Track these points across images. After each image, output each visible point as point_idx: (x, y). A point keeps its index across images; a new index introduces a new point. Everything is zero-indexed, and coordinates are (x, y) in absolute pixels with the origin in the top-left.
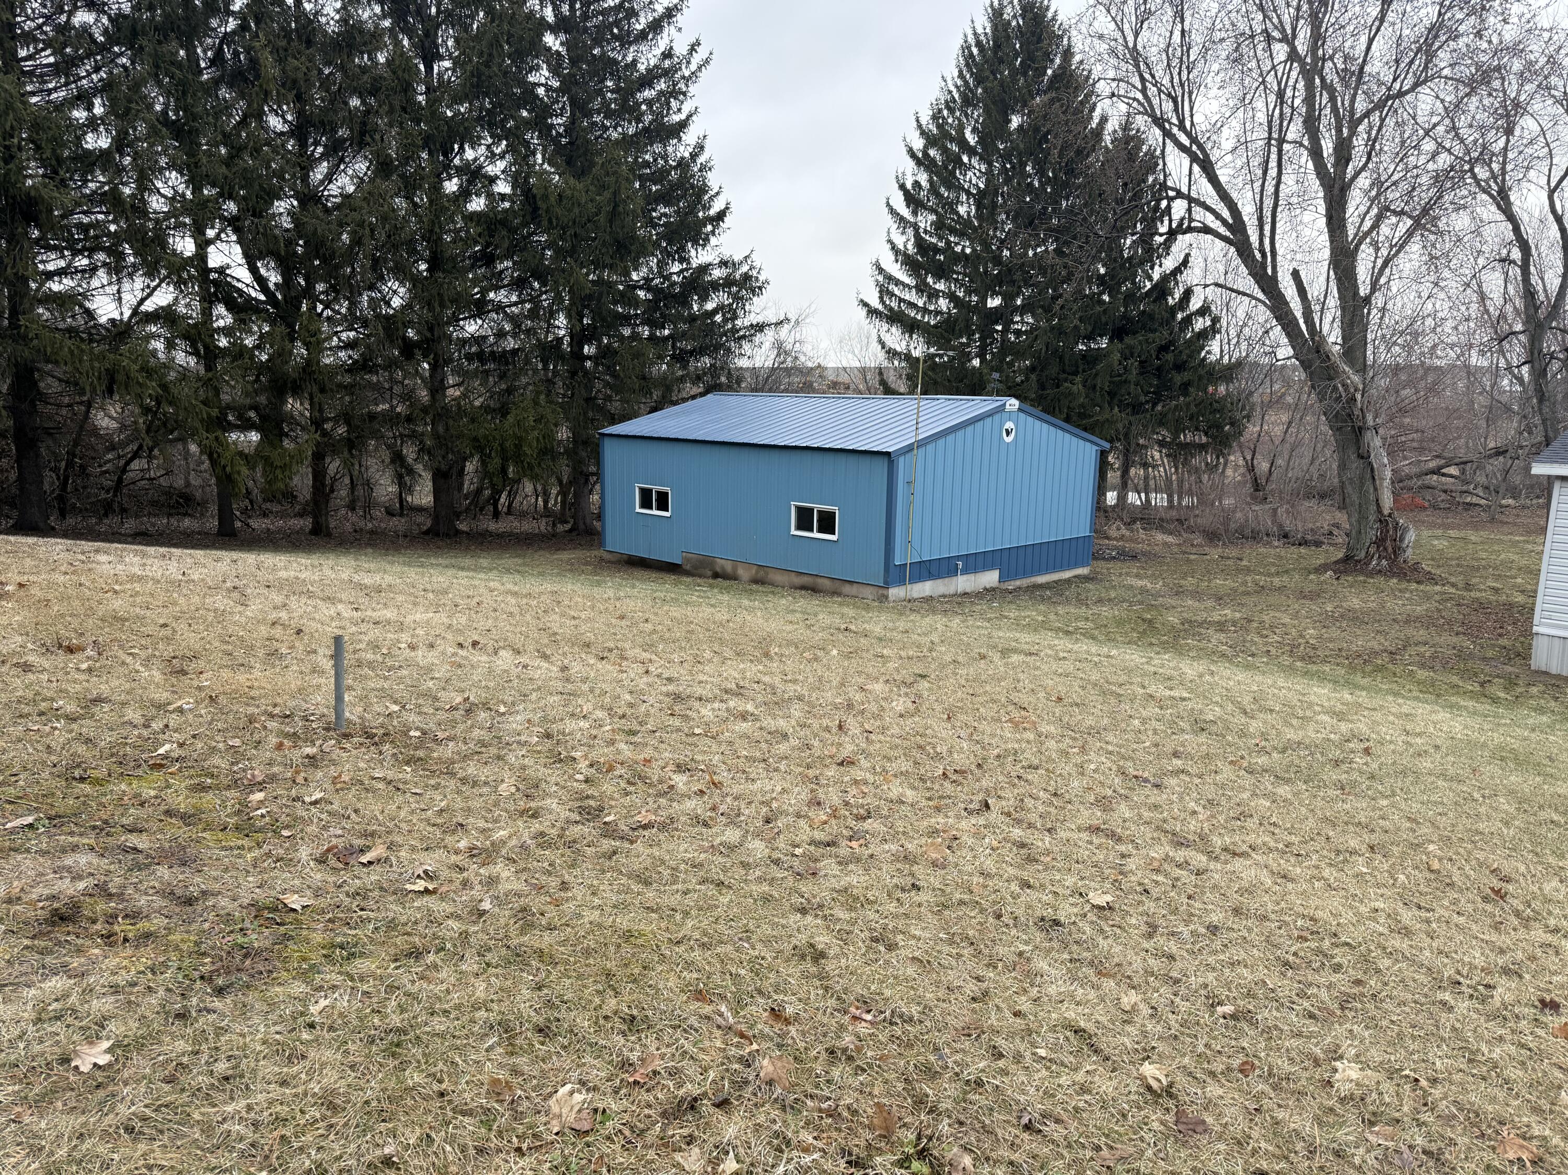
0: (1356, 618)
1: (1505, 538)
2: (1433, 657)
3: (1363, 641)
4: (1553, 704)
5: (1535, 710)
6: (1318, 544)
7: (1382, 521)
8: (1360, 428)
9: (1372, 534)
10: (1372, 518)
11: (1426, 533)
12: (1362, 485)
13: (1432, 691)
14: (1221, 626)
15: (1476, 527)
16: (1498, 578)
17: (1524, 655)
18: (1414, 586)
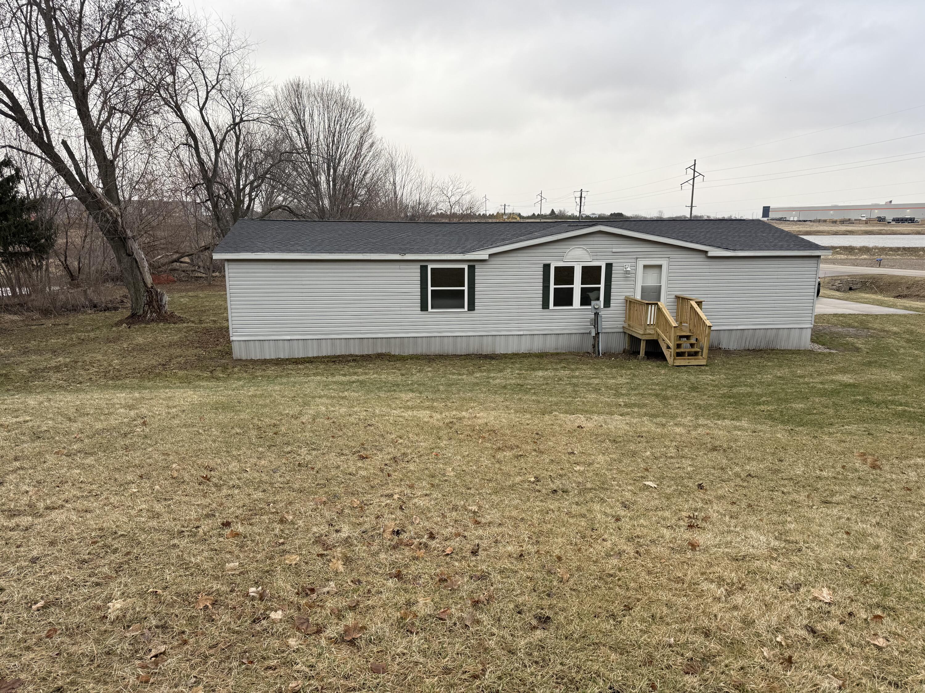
0: (141, 349)
1: (217, 293)
2: (186, 363)
3: (146, 361)
4: (245, 374)
5: (237, 380)
6: (116, 309)
7: (149, 291)
8: (125, 238)
9: (144, 299)
10: (142, 290)
11: (176, 295)
12: (133, 271)
13: (186, 381)
14: (57, 369)
15: (202, 289)
16: (215, 315)
17: (229, 353)
18: (172, 325)
